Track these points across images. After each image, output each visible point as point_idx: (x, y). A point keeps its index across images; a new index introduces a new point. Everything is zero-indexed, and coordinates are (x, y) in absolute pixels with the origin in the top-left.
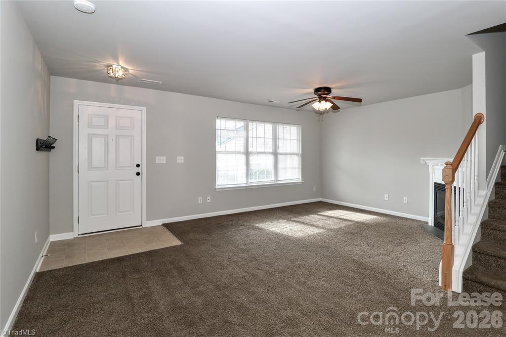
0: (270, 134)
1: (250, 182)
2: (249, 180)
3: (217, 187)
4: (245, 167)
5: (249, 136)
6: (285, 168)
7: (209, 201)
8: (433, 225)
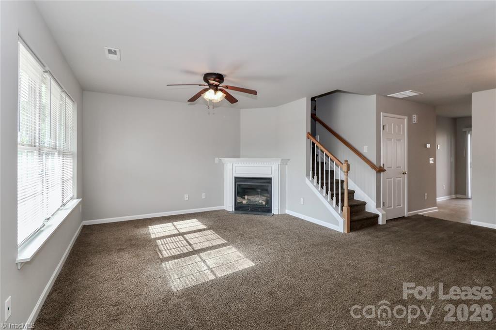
8: (234, 210)
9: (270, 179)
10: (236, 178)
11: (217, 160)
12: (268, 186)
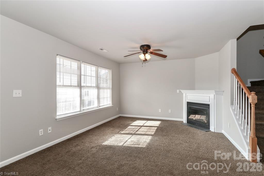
0: (94, 74)
1: (83, 110)
2: (82, 108)
3: (58, 117)
4: (79, 98)
5: (82, 74)
6: (104, 98)
7: (50, 131)
8: (186, 123)
9: (209, 105)
10: (188, 102)
11: (178, 91)
12: (207, 110)
